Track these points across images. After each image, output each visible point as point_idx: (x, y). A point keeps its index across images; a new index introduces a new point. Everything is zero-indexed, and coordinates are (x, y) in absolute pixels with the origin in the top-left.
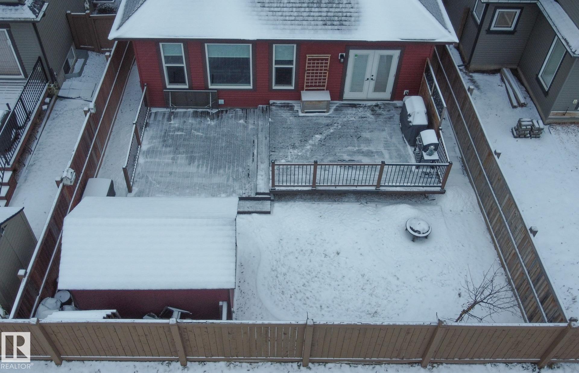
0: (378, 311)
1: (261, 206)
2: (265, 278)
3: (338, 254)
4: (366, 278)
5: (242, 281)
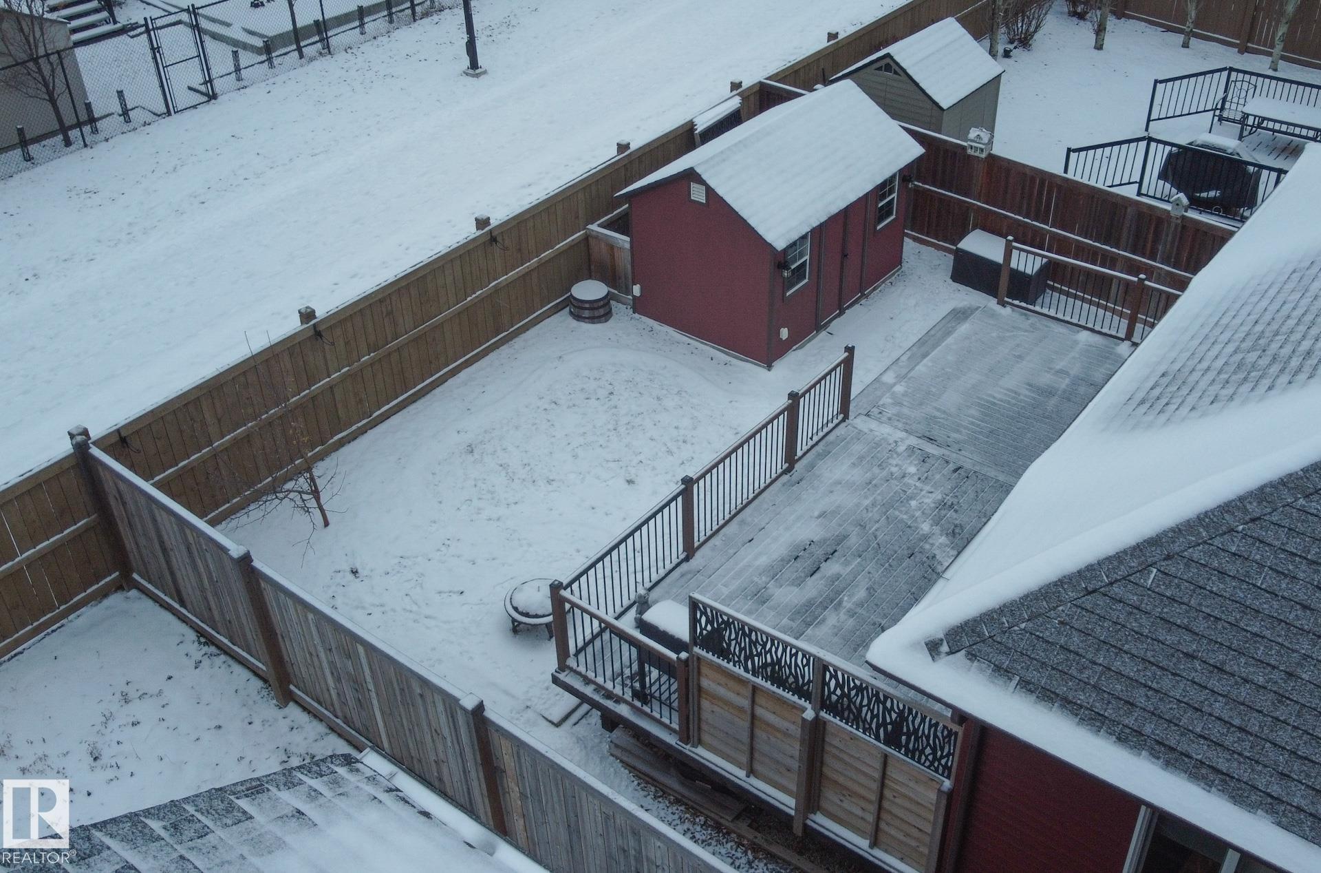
0: (469, 456)
2: (676, 376)
3: (630, 482)
4: (541, 483)
5: (695, 351)
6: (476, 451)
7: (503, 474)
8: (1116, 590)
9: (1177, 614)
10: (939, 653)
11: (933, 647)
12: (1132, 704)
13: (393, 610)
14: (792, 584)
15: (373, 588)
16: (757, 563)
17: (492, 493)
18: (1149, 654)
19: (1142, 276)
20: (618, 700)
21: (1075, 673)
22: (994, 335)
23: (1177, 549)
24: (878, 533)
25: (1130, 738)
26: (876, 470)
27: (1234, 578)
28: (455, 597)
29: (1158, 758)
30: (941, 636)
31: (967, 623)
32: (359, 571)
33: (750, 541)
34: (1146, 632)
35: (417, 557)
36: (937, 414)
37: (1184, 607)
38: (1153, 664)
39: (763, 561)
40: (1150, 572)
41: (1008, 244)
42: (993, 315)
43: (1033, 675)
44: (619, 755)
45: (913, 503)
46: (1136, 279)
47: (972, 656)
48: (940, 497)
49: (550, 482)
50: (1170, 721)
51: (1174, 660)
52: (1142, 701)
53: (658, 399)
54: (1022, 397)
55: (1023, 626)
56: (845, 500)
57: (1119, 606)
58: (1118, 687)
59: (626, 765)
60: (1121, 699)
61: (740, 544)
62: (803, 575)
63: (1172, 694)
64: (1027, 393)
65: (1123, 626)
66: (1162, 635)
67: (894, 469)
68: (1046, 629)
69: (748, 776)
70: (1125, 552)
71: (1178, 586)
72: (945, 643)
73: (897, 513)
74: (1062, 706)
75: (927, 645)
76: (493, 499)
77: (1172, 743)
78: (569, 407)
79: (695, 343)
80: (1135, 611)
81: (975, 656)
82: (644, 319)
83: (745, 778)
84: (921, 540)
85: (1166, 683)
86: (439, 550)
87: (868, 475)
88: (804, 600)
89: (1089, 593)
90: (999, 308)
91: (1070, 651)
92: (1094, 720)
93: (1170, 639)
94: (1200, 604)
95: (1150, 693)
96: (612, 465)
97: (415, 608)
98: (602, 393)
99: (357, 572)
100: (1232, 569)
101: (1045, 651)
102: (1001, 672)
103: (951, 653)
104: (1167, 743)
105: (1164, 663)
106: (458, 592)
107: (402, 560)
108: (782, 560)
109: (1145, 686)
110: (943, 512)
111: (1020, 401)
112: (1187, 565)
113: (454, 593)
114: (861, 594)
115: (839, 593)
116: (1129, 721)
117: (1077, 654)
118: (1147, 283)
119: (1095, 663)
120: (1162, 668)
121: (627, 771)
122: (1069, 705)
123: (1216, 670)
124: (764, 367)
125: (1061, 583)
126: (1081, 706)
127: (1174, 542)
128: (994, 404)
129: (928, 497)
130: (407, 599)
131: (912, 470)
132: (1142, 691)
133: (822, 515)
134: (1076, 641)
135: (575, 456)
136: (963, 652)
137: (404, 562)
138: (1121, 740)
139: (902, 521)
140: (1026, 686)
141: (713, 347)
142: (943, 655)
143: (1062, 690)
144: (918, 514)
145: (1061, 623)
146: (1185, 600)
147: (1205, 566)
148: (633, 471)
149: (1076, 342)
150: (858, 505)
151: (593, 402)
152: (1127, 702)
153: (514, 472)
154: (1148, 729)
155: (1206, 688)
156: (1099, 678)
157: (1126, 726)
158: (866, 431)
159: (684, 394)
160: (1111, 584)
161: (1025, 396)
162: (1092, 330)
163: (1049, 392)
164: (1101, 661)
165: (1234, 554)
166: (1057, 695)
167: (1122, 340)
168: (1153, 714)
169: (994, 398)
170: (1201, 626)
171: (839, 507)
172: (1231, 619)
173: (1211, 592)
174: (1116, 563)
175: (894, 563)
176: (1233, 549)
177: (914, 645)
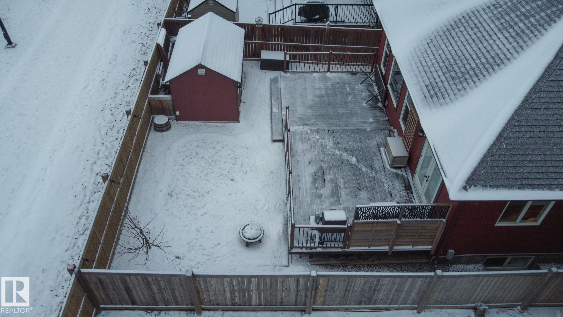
0: (173, 198)
1: (278, 134)
2: (212, 138)
3: (232, 180)
4: (206, 195)
5: (209, 126)
6: (173, 195)
7: (190, 197)
8: (498, 152)
9: (514, 152)
10: (467, 189)
11: (465, 188)
12: (517, 179)
13: (204, 262)
14: (323, 188)
15: (190, 259)
16: (308, 186)
17: (193, 206)
18: (514, 165)
19: (331, 51)
20: (315, 248)
21: (501, 178)
22: (292, 84)
23: (506, 136)
24: (328, 161)
25: (521, 187)
26: (309, 142)
27: (521, 137)
28: (218, 247)
29: (530, 189)
30: (465, 184)
31: (469, 178)
32: (179, 256)
33: (299, 181)
34: (510, 160)
35: (192, 241)
36: (301, 116)
37: (515, 150)
38: (516, 167)
39: (308, 185)
40: (503, 144)
41: (285, 53)
42: (286, 77)
43: (492, 183)
44: (314, 263)
45: (328, 147)
46: (329, 53)
47: (475, 186)
48: (332, 142)
49: (208, 193)
50: (527, 179)
51: (520, 163)
52: (519, 177)
53: (214, 148)
54: (317, 101)
55: (483, 172)
56: (310, 155)
57: (501, 156)
58: (512, 176)
59: (317, 265)
60: (514, 179)
61: (297, 183)
62: (323, 183)
63: (524, 172)
64: (317, 99)
65: (505, 161)
66: (514, 159)
67: (313, 139)
68: (488, 170)
69: (369, 248)
70: (495, 142)
71: (511, 145)
72: (467, 186)
73: (327, 152)
74: (503, 187)
75: (463, 188)
76: (196, 208)
77: (531, 183)
78: (188, 164)
79: (207, 124)
80: (505, 156)
81: (476, 185)
82: (182, 122)
83: (369, 249)
84: (340, 157)
85: (521, 170)
86: (197, 234)
87: (309, 144)
88: (330, 191)
89: (493, 156)
90: (285, 75)
91: (497, 173)
92: (511, 187)
93: (516, 159)
94: (518, 147)
95: (520, 174)
96: (221, 177)
97: (210, 257)
98: (194, 154)
99: (178, 257)
100: (520, 135)
101: (491, 176)
102: (484, 186)
103: (470, 187)
104: (530, 184)
105: (519, 165)
106: (217, 244)
107: (189, 245)
108: (313, 182)
109: (518, 173)
110: (338, 146)
111: (318, 102)
112: (510, 139)
113: (216, 245)
114: (342, 181)
115: (336, 183)
116: (519, 183)
117: (499, 173)
118: (332, 53)
119: (504, 173)
120: (519, 167)
121: (319, 267)
122: (504, 186)
123: (530, 162)
124: (237, 123)
125: (485, 156)
126: (507, 185)
127: (505, 134)
128: (312, 106)
129: (330, 143)
130: (204, 256)
131: (318, 137)
132: (517, 174)
133: (309, 163)
134: (496, 170)
135: (207, 180)
136: (473, 186)
137: (191, 245)
138: (520, 188)
139: (330, 154)
140: (492, 186)
141: (215, 122)
142: (469, 189)
143: (500, 183)
144: (332, 150)
145: (491, 167)
146: (515, 148)
147: (514, 137)
148: (230, 176)
149: (314, 77)
150: (315, 155)
151: (194, 159)
152: (516, 179)
153: (193, 196)
154: (524, 183)
155: (530, 167)
156: (507, 176)
157: (519, 185)
158: (294, 131)
159: (220, 143)
160: (496, 151)
161: (318, 100)
162: (317, 72)
163: (322, 96)
164: (505, 172)
165: (519, 131)
166: (500, 185)
167: (327, 72)
168: (523, 179)
169: (311, 104)
170: (521, 153)
171: (311, 158)
172: (526, 148)
173: (519, 143)
174: (495, 146)
175: (341, 167)
176: (518, 130)
177: (460, 190)
